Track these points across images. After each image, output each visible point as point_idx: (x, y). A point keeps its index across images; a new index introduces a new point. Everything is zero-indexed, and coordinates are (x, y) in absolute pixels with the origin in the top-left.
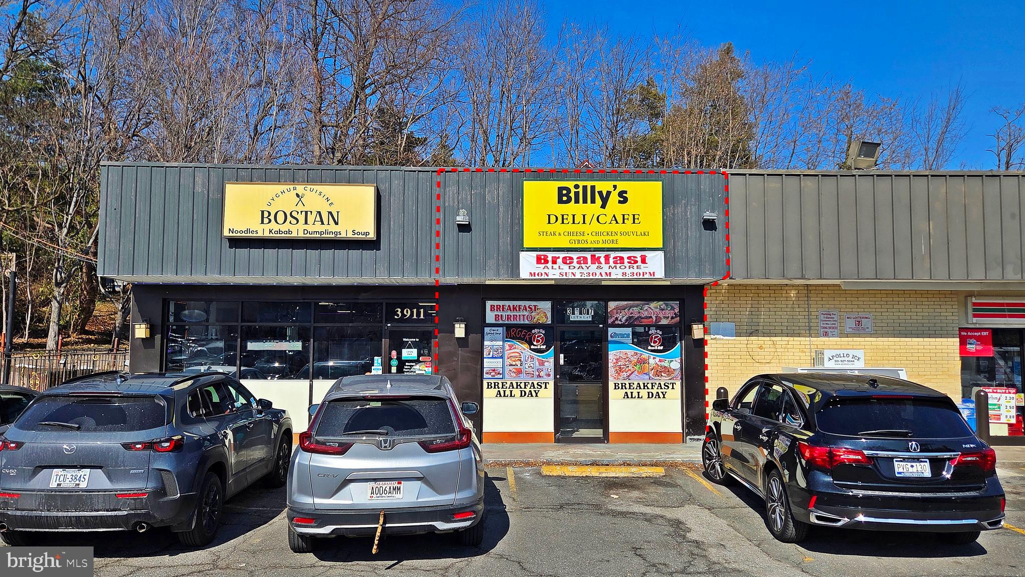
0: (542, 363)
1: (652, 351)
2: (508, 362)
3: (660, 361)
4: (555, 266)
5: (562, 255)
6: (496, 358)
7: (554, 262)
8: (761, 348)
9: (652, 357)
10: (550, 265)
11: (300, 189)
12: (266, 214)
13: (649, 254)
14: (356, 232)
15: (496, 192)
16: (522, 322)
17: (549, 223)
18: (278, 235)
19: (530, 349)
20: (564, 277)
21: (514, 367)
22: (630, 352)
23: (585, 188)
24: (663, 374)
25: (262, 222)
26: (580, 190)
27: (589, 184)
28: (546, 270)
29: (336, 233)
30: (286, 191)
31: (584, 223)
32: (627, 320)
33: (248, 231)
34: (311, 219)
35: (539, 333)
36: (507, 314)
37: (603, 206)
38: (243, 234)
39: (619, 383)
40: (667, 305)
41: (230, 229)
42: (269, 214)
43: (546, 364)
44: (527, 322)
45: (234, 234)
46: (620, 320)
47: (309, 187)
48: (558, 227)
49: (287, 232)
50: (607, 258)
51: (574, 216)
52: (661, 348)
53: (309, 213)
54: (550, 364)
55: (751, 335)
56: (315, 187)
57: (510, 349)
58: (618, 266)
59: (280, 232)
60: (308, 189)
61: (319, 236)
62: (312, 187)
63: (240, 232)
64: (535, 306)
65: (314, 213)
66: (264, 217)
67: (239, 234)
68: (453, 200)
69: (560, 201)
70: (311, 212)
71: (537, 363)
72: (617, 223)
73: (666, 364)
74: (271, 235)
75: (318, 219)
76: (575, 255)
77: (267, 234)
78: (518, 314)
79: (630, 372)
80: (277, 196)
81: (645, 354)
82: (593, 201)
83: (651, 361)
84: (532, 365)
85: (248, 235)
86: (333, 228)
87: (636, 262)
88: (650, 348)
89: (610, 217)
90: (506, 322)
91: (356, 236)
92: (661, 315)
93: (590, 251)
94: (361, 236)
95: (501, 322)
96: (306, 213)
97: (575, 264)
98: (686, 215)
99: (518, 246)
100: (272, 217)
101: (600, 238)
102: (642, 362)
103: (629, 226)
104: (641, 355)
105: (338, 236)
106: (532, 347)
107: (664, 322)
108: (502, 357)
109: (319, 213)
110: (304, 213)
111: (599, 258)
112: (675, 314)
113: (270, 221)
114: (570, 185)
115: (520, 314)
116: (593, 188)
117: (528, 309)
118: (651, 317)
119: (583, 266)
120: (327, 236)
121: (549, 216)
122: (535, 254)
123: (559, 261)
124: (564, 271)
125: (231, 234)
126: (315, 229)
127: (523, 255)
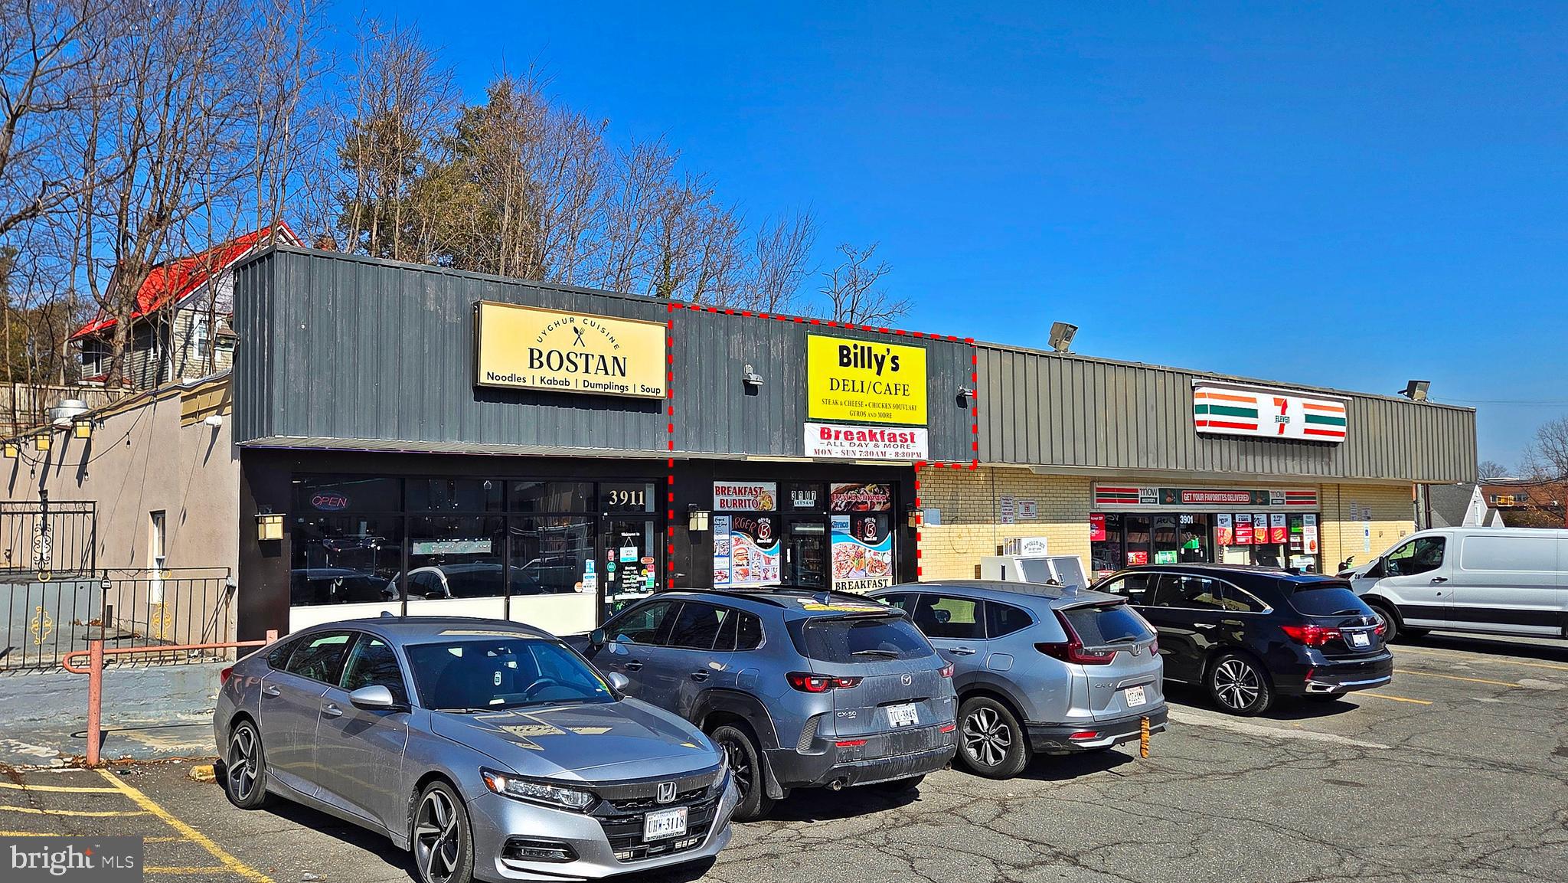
0: (768, 561)
1: (867, 542)
2: (735, 561)
3: (875, 554)
4: (837, 442)
5: (843, 429)
6: (722, 556)
7: (837, 438)
8: (959, 537)
9: (868, 549)
10: (832, 440)
11: (579, 321)
12: (536, 355)
13: (915, 431)
14: (645, 388)
15: (781, 347)
16: (748, 510)
17: (832, 389)
18: (552, 386)
19: (757, 544)
20: (846, 456)
21: (740, 567)
22: (849, 545)
23: (863, 348)
24: (877, 570)
25: (532, 366)
26: (859, 351)
27: (866, 344)
28: (829, 447)
29: (623, 388)
30: (561, 322)
31: (862, 391)
32: (845, 506)
33: (512, 377)
34: (593, 364)
35: (765, 522)
36: (732, 498)
37: (879, 373)
38: (507, 382)
39: (840, 582)
40: (879, 487)
41: (489, 374)
42: (541, 355)
43: (772, 561)
44: (753, 509)
45: (495, 382)
46: (840, 507)
47: (590, 319)
48: (839, 395)
49: (561, 383)
50: (882, 433)
51: (853, 381)
52: (875, 539)
53: (590, 357)
54: (776, 562)
55: (952, 522)
56: (598, 321)
57: (737, 545)
58: (892, 444)
59: (553, 381)
60: (589, 322)
61: (603, 390)
62: (594, 320)
63: (504, 378)
64: (761, 488)
65: (597, 358)
66: (534, 358)
67: (501, 382)
68: (739, 352)
69: (842, 364)
70: (593, 356)
71: (764, 562)
72: (890, 394)
73: (879, 558)
74: (543, 385)
75: (601, 366)
76: (855, 430)
77: (538, 384)
78: (743, 499)
79: (849, 569)
80: (550, 328)
81: (863, 547)
82: (870, 366)
83: (867, 555)
84: (758, 564)
85: (513, 383)
86: (618, 380)
87: (906, 440)
88: (866, 539)
89: (884, 386)
90: (732, 509)
91: (645, 393)
92: (875, 501)
93: (868, 425)
94: (650, 394)
95: (727, 509)
96: (587, 356)
97: (855, 441)
98: (944, 388)
99: (802, 415)
100: (544, 359)
101: (877, 411)
102: (860, 556)
103: (899, 399)
104: (859, 547)
105: (625, 392)
106: (759, 541)
107: (877, 508)
108: (728, 555)
109: (602, 357)
110: (584, 356)
111: (875, 433)
112: (887, 499)
113: (541, 365)
114: (849, 343)
115: (745, 498)
116: (870, 349)
117: (754, 493)
118: (866, 503)
119: (863, 442)
120: (612, 391)
121: (832, 379)
122: (819, 426)
123: (842, 436)
124: (845, 449)
125: (490, 381)
126: (597, 381)
127: (807, 426)
